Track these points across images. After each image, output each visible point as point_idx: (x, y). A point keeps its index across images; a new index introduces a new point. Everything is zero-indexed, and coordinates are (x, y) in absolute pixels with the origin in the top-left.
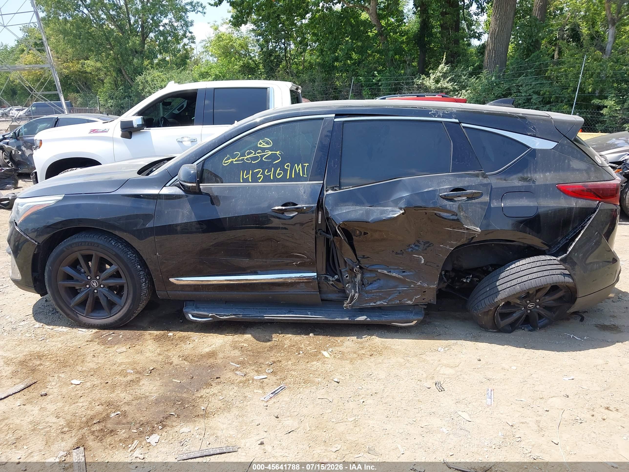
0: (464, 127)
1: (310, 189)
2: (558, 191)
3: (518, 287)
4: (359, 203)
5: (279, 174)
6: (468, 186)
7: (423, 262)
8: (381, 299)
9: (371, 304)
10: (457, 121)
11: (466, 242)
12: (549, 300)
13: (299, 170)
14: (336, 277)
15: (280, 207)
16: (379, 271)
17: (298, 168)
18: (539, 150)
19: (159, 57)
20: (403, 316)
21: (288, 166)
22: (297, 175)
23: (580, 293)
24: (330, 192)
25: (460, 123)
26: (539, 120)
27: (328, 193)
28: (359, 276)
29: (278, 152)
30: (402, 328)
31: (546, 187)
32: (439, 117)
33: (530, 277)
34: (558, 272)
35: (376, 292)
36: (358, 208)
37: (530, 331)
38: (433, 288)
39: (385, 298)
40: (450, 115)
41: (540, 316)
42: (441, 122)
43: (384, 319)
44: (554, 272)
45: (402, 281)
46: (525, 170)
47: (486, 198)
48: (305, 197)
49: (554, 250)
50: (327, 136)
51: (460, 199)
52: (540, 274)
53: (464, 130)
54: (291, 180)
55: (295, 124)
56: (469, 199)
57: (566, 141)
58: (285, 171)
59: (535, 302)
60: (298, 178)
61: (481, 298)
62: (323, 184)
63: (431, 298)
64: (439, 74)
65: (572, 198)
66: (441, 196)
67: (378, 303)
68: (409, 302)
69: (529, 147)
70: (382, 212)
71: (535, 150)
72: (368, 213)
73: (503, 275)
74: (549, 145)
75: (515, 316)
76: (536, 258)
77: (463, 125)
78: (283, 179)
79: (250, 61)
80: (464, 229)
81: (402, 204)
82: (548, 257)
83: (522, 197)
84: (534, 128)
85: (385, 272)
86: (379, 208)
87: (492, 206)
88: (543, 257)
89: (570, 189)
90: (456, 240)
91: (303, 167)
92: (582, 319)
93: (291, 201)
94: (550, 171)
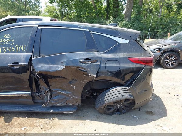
0: (92, 33)
1: (26, 57)
2: (129, 61)
3: (111, 100)
4: (47, 63)
5: (13, 50)
6: (92, 58)
7: (75, 88)
8: (59, 103)
9: (55, 105)
10: (89, 30)
11: (91, 80)
12: (126, 104)
13: (22, 48)
14: (40, 94)
15: (12, 64)
16: (58, 91)
17: (22, 47)
18: (122, 43)
19: (31, 12)
20: (68, 109)
21: (17, 46)
22: (21, 50)
23: (136, 103)
24: (35, 58)
25: (90, 31)
26: (122, 31)
27: (34, 58)
28: (49, 94)
29: (13, 40)
30: (68, 114)
31: (124, 59)
32: (82, 28)
33: (117, 95)
34: (128, 94)
35: (57, 100)
36: (47, 65)
37: (120, 114)
38: (79, 99)
39: (60, 103)
40: (86, 28)
41: (123, 109)
42: (82, 30)
43: (61, 111)
44: (126, 94)
45: (67, 96)
46: (116, 52)
47: (99, 63)
48: (23, 60)
49: (127, 84)
50: (34, 34)
51: (88, 63)
52: (120, 95)
53: (92, 34)
54: (18, 52)
55: (20, 28)
56: (92, 63)
57: (133, 40)
58: (16, 48)
59: (120, 104)
60: (21, 51)
61: (98, 103)
62: (32, 54)
63: (79, 102)
64: (110, 20)
65: (134, 64)
66: (80, 62)
67: (58, 104)
68: (70, 104)
69: (118, 42)
70: (57, 67)
71: (120, 43)
72: (50, 67)
73: (107, 93)
74: (126, 41)
75: (113, 110)
76: (119, 88)
77: (92, 32)
78: (15, 52)
79: (56, 14)
80: (89, 75)
81: (64, 65)
82: (124, 87)
83: (114, 63)
84: (120, 35)
85: (60, 92)
86: (55, 66)
87: (101, 66)
88: (122, 87)
89: (134, 60)
90: (87, 80)
91: (24, 47)
92: (139, 110)
93: (17, 61)
94: (126, 53)
